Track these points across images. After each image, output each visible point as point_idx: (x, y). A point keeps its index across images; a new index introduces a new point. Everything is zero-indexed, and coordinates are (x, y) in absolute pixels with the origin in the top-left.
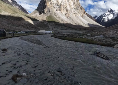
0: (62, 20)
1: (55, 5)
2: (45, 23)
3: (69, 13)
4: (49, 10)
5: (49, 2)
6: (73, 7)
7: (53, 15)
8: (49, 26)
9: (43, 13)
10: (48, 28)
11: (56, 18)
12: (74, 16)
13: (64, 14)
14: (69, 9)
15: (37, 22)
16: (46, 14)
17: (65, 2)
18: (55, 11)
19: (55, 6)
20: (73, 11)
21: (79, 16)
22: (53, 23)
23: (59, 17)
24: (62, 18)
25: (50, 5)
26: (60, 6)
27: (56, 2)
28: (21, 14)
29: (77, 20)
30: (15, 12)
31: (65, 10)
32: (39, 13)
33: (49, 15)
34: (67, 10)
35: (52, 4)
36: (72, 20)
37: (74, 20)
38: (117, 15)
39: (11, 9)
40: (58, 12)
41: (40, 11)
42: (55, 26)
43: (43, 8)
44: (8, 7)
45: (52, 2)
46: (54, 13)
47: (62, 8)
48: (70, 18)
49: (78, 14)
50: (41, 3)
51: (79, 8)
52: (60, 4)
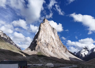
0: (49, 55)
1: (44, 43)
2: (36, 58)
3: (54, 50)
4: (39, 47)
5: (39, 42)
6: (57, 45)
7: (42, 51)
8: (40, 60)
9: (34, 49)
10: (39, 62)
11: (45, 53)
12: (59, 52)
13: (51, 50)
14: (54, 46)
15: (30, 57)
16: (36, 50)
17: (51, 42)
18: (43, 48)
19: (44, 45)
20: (57, 48)
21: (62, 52)
22: (43, 58)
23: (47, 53)
24: (50, 53)
25: (40, 44)
26: (47, 45)
28: (17, 50)
29: (61, 55)
30: (12, 49)
31: (51, 47)
32: (31, 50)
33: (39, 51)
34: (53, 47)
37: (59, 55)
38: (91, 51)
39: (9, 46)
40: (46, 49)
41: (32, 48)
42: (44, 60)
43: (34, 46)
44: (7, 45)
45: (41, 42)
46: (43, 50)
47: (49, 46)
48: (56, 54)
49: (61, 50)
50: (33, 43)
51: (62, 46)
52: (47, 43)
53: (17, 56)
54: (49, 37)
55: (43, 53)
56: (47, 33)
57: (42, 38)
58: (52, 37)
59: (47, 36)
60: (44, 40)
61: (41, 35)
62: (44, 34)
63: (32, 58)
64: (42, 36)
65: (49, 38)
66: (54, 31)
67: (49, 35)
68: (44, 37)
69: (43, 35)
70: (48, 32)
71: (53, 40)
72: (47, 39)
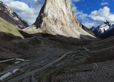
1: (52, 19)
2: (39, 39)
3: (64, 27)
4: (45, 25)
5: (46, 18)
6: (69, 20)
9: (40, 27)
10: (39, 45)
12: (70, 29)
13: (59, 28)
14: (65, 23)
16: (42, 28)
17: (61, 17)
18: (50, 25)
19: (51, 21)
20: (68, 25)
21: (74, 29)
22: (48, 38)
23: (54, 32)
24: (57, 32)
25: (46, 20)
26: (56, 21)
27: (52, 17)
29: (72, 34)
30: (10, 30)
31: (60, 24)
32: (36, 27)
33: (45, 29)
34: (62, 24)
35: (48, 19)
36: (67, 34)
38: (113, 26)
39: (6, 27)
40: (54, 27)
41: (37, 25)
43: (39, 22)
44: (4, 26)
45: (48, 17)
46: (50, 27)
47: (58, 22)
48: (65, 32)
49: (73, 27)
50: (39, 18)
51: (75, 22)
52: (55, 18)
54: (59, 10)
55: (49, 31)
56: (56, 6)
57: (49, 12)
58: (62, 10)
59: (56, 10)
60: (52, 14)
61: (47, 9)
62: (52, 7)
63: (34, 39)
64: (49, 10)
65: (59, 12)
66: (66, 1)
67: (59, 8)
68: (52, 10)
69: (50, 8)
70: (57, 3)
71: (64, 14)
72: (56, 14)
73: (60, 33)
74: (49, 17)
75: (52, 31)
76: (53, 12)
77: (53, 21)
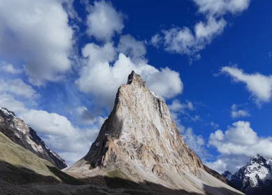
1: (129, 145)
2: (101, 191)
3: (161, 164)
4: (114, 158)
5: (116, 141)
6: (170, 150)
7: (124, 170)
9: (100, 164)
11: (129, 176)
12: (176, 172)
13: (149, 166)
14: (161, 155)
16: (105, 167)
17: (152, 139)
18: (127, 159)
19: (128, 150)
20: (170, 161)
21: (187, 171)
22: (122, 190)
23: (136, 175)
24: (145, 175)
25: (117, 146)
26: (140, 149)
27: (130, 139)
29: (183, 181)
30: (26, 162)
31: (151, 157)
32: (89, 165)
33: (113, 168)
34: (156, 158)
35: (120, 144)
36: (171, 181)
37: (174, 181)
40: (136, 163)
41: (92, 160)
43: (99, 154)
44: (12, 151)
45: (121, 140)
46: (127, 164)
47: (145, 153)
48: (165, 177)
49: (183, 166)
50: (97, 144)
51: (186, 154)
52: (139, 144)
53: (32, 184)
54: (146, 124)
55: (123, 174)
56: (139, 115)
57: (124, 129)
58: (153, 125)
59: (140, 124)
60: (130, 134)
61: (120, 121)
62: (131, 117)
63: (88, 190)
64: (124, 123)
65: (145, 129)
66: (160, 107)
67: (145, 120)
68: (130, 125)
69: (126, 120)
70: (142, 110)
71: (158, 134)
72: (139, 133)
73: (154, 178)
74: (123, 139)
75: (133, 173)
76: (133, 129)
77: (133, 150)
